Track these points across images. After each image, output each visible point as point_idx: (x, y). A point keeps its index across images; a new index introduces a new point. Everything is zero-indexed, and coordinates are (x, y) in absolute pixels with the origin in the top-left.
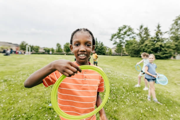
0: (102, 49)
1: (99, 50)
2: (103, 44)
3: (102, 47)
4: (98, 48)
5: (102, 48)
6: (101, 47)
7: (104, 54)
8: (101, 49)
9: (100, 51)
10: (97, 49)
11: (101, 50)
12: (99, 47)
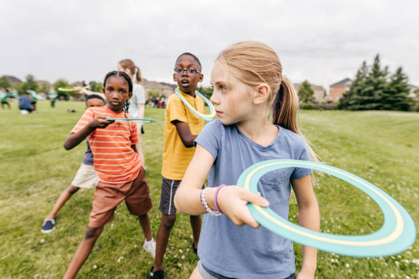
0: (399, 90)
1: (386, 95)
2: (403, 72)
3: (398, 85)
4: (382, 88)
5: (397, 88)
6: (395, 83)
7: (405, 108)
8: (392, 89)
9: (391, 98)
10: (380, 92)
11: (393, 93)
12: (386, 86)
